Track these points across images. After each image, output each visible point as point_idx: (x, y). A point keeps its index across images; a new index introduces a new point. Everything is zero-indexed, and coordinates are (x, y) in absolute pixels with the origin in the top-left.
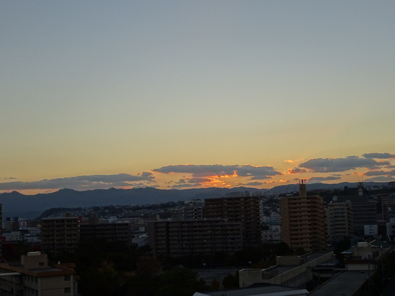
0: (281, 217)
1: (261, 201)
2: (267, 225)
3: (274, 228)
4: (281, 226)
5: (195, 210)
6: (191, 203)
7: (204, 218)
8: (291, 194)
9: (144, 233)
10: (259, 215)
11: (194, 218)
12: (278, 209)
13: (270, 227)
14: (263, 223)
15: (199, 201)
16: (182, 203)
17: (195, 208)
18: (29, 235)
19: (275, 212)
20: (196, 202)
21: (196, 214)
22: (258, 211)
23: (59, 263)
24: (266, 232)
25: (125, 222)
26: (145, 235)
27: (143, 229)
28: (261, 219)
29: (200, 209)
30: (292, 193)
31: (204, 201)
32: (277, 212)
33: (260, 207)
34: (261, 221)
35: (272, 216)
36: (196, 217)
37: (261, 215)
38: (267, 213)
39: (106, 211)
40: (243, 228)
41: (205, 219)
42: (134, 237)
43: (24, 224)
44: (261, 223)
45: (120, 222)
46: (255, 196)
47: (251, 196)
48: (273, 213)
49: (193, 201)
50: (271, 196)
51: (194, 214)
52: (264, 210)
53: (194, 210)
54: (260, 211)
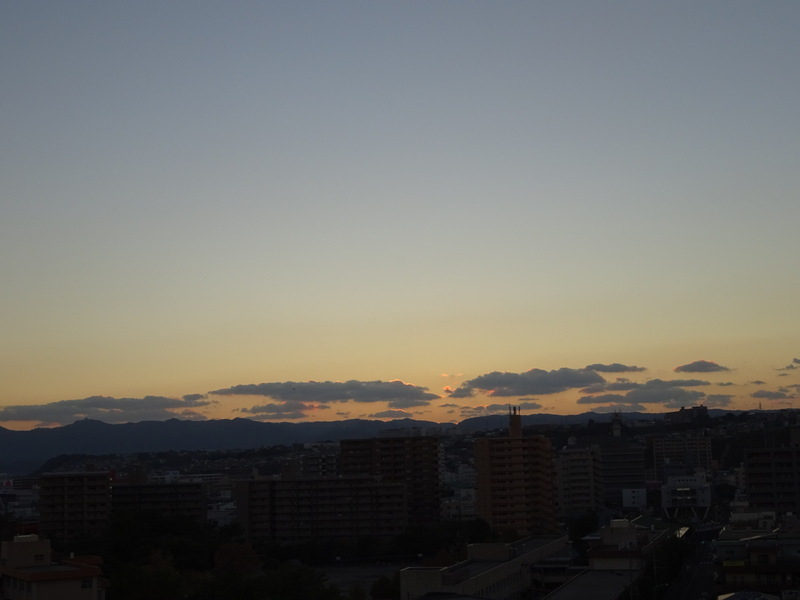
0: (476, 474)
1: (442, 445)
2: (452, 488)
3: (463, 493)
4: (475, 489)
5: (324, 460)
6: (316, 447)
7: (338, 474)
8: (494, 433)
9: (230, 500)
10: (437, 470)
11: (321, 474)
12: (471, 460)
13: (456, 492)
14: (445, 484)
15: (330, 444)
16: (299, 448)
17: (324, 456)
18: (17, 504)
19: (466, 465)
20: (325, 445)
21: (324, 467)
22: (436, 462)
23: (72, 555)
24: (450, 501)
25: (196, 481)
26: (230, 505)
27: (227, 494)
28: (440, 477)
29: (332, 458)
30: (496, 430)
31: (339, 445)
32: (470, 464)
33: (439, 455)
35: (460, 472)
36: (324, 474)
37: (440, 470)
38: (452, 468)
39: (161, 461)
40: (409, 494)
41: (341, 476)
42: (210, 508)
43: (8, 483)
44: (440, 483)
45: (187, 481)
46: (430, 435)
47: (424, 435)
48: (462, 466)
49: (319, 445)
50: (458, 436)
51: (320, 467)
52: (447, 462)
53: (320, 460)
54: (440, 462)
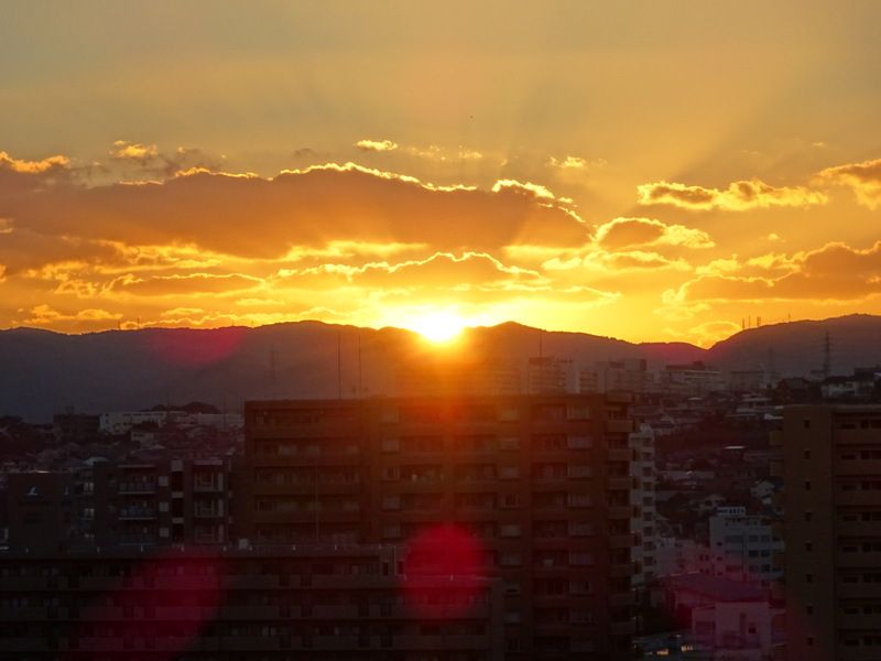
0: (781, 545)
1: (645, 429)
2: (685, 599)
3: (726, 617)
4: (775, 604)
6: (148, 426)
7: (233, 536)
8: (855, 386)
10: (624, 526)
11: (165, 532)
12: (762, 489)
13: (697, 615)
14: (653, 584)
15: (201, 417)
16: (81, 430)
17: (177, 466)
19: (741, 511)
20: (184, 421)
21: (177, 508)
22: (623, 497)
24: (674, 650)
28: (637, 554)
29: (209, 471)
30: (861, 375)
31: (239, 421)
32: (753, 505)
33: (635, 469)
34: (637, 569)
35: (713, 539)
36: (177, 532)
37: (637, 526)
38: (684, 517)
40: (514, 618)
41: (243, 544)
44: (636, 579)
46: (601, 389)
47: (577, 390)
48: (727, 512)
49: (159, 418)
50: (713, 395)
51: (164, 507)
52: (666, 495)
53: (164, 481)
54: (636, 497)
